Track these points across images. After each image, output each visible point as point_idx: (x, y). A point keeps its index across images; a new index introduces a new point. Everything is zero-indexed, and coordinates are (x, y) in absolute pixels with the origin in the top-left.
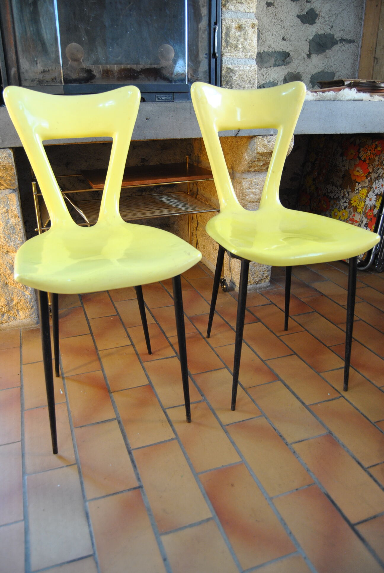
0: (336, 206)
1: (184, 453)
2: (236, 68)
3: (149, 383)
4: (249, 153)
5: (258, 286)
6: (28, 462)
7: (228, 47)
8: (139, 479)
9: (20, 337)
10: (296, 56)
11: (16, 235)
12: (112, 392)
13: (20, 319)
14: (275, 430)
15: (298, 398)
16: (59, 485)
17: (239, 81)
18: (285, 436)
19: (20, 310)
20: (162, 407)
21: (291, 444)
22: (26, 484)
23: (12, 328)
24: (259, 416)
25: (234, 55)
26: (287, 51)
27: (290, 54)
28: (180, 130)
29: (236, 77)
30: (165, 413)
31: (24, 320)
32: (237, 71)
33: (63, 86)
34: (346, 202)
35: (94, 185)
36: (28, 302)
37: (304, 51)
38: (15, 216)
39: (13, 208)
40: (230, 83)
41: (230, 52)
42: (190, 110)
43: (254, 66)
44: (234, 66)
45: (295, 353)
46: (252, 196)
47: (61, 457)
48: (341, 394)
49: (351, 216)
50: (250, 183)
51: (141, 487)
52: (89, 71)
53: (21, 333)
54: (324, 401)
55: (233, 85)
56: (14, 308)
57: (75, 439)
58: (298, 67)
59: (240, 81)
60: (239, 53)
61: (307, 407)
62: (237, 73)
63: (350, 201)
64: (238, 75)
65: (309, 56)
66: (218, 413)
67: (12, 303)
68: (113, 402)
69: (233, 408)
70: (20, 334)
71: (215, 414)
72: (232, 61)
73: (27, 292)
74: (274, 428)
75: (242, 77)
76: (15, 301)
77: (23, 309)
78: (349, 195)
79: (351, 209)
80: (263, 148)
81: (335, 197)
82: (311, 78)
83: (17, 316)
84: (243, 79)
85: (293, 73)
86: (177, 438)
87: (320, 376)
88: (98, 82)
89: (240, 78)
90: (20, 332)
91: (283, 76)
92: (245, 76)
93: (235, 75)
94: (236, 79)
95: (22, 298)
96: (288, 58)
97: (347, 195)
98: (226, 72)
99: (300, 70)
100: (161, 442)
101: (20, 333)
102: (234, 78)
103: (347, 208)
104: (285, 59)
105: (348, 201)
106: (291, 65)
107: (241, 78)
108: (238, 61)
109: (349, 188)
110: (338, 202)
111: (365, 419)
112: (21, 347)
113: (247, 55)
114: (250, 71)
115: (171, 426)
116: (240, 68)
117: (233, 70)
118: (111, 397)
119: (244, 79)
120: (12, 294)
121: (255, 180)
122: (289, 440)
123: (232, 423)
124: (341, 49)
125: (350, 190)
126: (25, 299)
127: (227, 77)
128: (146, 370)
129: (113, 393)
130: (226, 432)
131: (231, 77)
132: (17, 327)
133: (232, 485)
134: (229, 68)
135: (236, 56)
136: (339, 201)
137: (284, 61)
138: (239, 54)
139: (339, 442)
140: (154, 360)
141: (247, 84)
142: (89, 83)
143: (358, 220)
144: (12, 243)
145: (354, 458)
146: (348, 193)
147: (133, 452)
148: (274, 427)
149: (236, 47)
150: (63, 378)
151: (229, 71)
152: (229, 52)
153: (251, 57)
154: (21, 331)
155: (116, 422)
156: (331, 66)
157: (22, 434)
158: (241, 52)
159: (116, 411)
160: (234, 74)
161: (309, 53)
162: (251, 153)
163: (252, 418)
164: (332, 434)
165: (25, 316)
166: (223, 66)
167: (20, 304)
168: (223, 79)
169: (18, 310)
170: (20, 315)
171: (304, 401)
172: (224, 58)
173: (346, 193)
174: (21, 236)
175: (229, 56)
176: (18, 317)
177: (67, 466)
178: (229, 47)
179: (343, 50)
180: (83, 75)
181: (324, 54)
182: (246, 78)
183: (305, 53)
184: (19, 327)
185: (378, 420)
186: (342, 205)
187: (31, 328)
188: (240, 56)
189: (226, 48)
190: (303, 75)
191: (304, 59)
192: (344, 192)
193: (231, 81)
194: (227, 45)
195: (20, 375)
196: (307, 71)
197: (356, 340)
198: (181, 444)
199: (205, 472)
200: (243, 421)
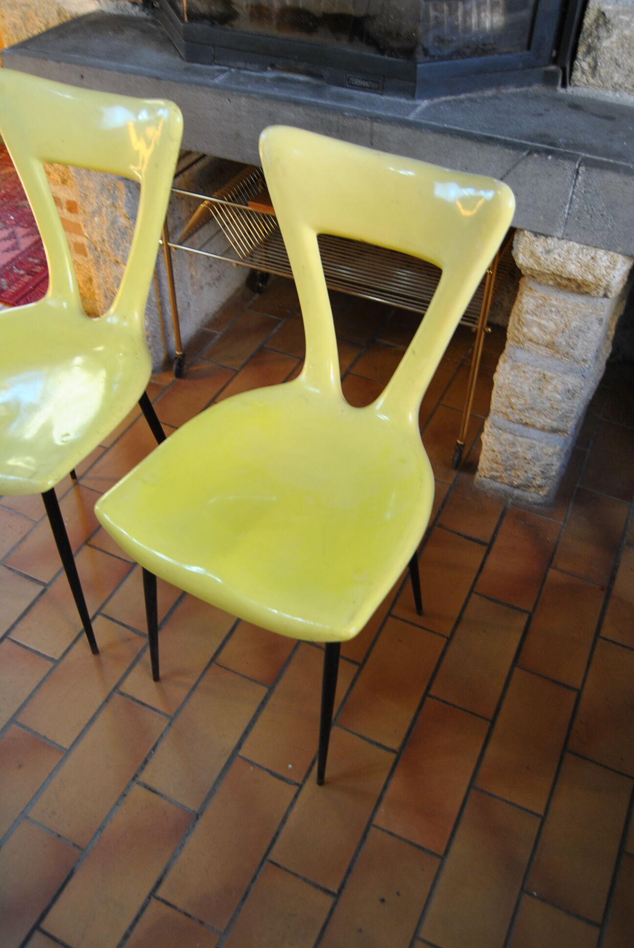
1: (38, 687)
2: (621, 17)
5: (517, 492)
12: (88, 543)
14: (154, 749)
15: (246, 733)
18: (147, 767)
20: (103, 608)
21: (139, 783)
24: (166, 715)
29: (612, 43)
32: (616, 27)
35: (250, 202)
40: (593, 54)
44: (621, 8)
45: (362, 665)
46: (535, 330)
48: (304, 781)
50: (540, 302)
54: (267, 770)
55: (600, 60)
59: (623, 52)
61: (233, 757)
62: (616, 32)
64: (620, 38)
66: (137, 668)
69: (156, 677)
71: (132, 667)
74: (156, 745)
75: (629, 44)
86: (57, 662)
88: (245, 26)
89: (622, 46)
93: (610, 37)
94: (608, 47)
98: (594, 21)
100: (39, 653)
102: (605, 43)
107: (627, 45)
111: (268, 843)
115: (75, 641)
117: (609, 21)
118: (77, 551)
121: (554, 302)
122: (144, 777)
123: (129, 696)
127: (590, 35)
129: (85, 547)
130: (107, 701)
131: (599, 38)
133: (20, 766)
134: (603, 14)
139: (187, 835)
142: (226, 27)
145: (165, 871)
147: (5, 642)
148: (159, 743)
151: (600, 22)
155: (40, 589)
160: (608, 31)
163: (155, 710)
164: (197, 818)
166: (591, 4)
168: (583, 38)
171: (246, 745)
180: (217, 9)
185: (280, 863)
193: (596, 49)
197: (493, 722)
198: (50, 672)
199: (23, 727)
200: (143, 704)
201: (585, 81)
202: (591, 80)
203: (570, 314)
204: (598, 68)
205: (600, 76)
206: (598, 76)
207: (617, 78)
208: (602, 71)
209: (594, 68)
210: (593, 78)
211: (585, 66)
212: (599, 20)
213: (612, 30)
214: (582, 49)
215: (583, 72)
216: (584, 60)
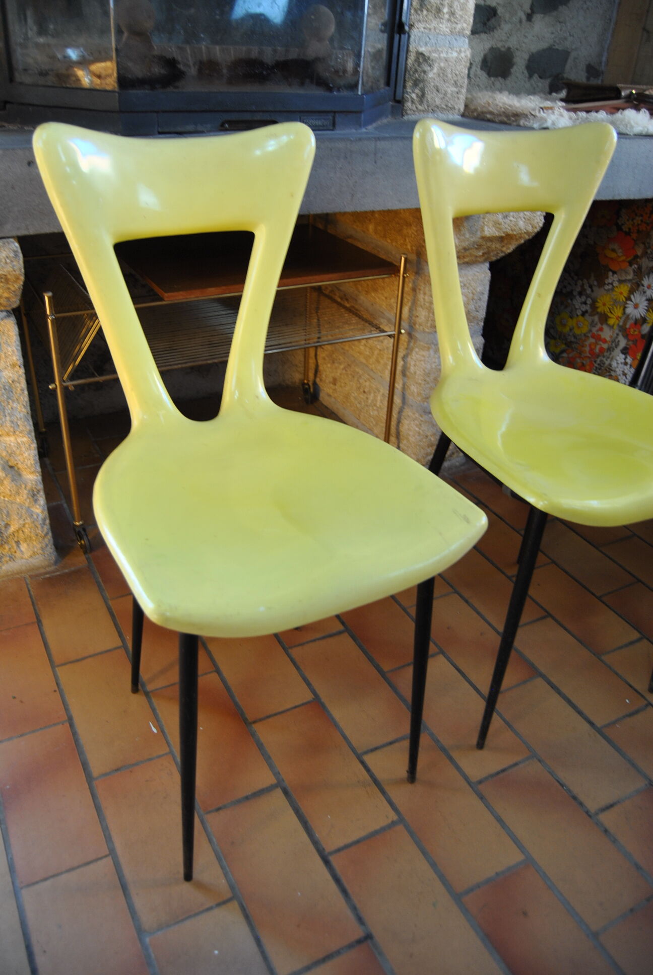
0: (566, 307)
2: (433, 54)
3: (313, 697)
4: (464, 235)
6: (139, 903)
7: (422, 11)
8: (360, 920)
9: (31, 597)
10: (507, 16)
11: (13, 401)
12: (250, 721)
13: (22, 558)
14: (562, 785)
15: (580, 713)
16: (216, 952)
17: (439, 82)
18: (582, 797)
19: (21, 542)
20: (353, 750)
21: (597, 814)
22: (153, 955)
23: (8, 576)
24: (527, 758)
25: (432, 26)
26: (494, 4)
27: (499, 12)
28: (353, 195)
29: (434, 74)
30: (363, 763)
31: (30, 560)
32: (436, 62)
33: (117, 94)
35: (166, 295)
36: (39, 527)
37: (521, 7)
38: (13, 366)
39: (10, 349)
40: (421, 85)
41: (426, 21)
42: (375, 154)
43: (465, 52)
44: (431, 49)
45: (549, 615)
47: (200, 886)
48: (646, 699)
51: (369, 937)
52: (171, 63)
53: (30, 588)
54: (624, 717)
55: (426, 89)
56: (10, 540)
57: (214, 840)
58: (508, 38)
59: (440, 80)
60: (441, 23)
61: (599, 731)
62: (436, 65)
64: (438, 70)
65: (529, 17)
66: (455, 755)
67: (6, 531)
68: (260, 746)
69: (480, 745)
70: (29, 591)
71: (451, 759)
72: (428, 39)
73: (36, 508)
74: (559, 782)
75: (443, 74)
76: (12, 526)
77: (28, 539)
78: (592, 291)
80: (494, 229)
81: (564, 291)
82: (529, 60)
83: (15, 552)
84: (445, 78)
85: (498, 49)
86: (401, 820)
87: (602, 661)
88: (191, 86)
89: (439, 75)
90: (27, 584)
91: (482, 55)
92: (449, 71)
93: (433, 70)
94: (433, 78)
95: (27, 521)
96: (493, 20)
98: (415, 61)
99: (512, 43)
100: (376, 832)
101: (28, 588)
102: (431, 75)
103: (587, 315)
104: (488, 20)
106: (497, 34)
107: (441, 75)
108: (437, 40)
109: (593, 278)
110: (569, 301)
112: (39, 622)
113: (455, 28)
114: (458, 60)
115: (383, 792)
116: (440, 54)
117: (428, 57)
118: (253, 735)
119: (447, 76)
120: (8, 515)
122: (592, 807)
123: (486, 778)
124: (585, 6)
125: (595, 283)
126: (33, 522)
127: (416, 71)
128: (301, 667)
129: (253, 726)
130: (482, 798)
131: (425, 72)
132: (18, 573)
133: (525, 914)
134: (422, 54)
135: (435, 29)
136: (572, 300)
137: (485, 24)
138: (441, 25)
140: (308, 642)
141: (450, 86)
142: (171, 89)
144: (8, 418)
147: (332, 859)
148: (557, 778)
149: (439, 10)
150: (147, 694)
151: (421, 60)
152: (423, 21)
153: (461, 33)
154: (28, 581)
155: (279, 792)
156: (566, 39)
157: (108, 838)
158: (444, 22)
159: (271, 767)
160: (430, 66)
161: (529, 11)
162: (467, 236)
163: (516, 764)
165: (32, 552)
166: (411, 48)
167: (23, 531)
168: (410, 75)
169: (18, 543)
170: (23, 549)
171: (592, 718)
172: (415, 33)
173: (586, 287)
174: (25, 404)
175: (422, 29)
176: (18, 554)
177: (219, 905)
178: (424, 10)
179: (588, 9)
180: (158, 70)
181: (555, 13)
182: (450, 76)
183: (524, 12)
184: (21, 573)
186: (577, 307)
187: (46, 573)
188: (441, 29)
189: (419, 12)
190: (518, 53)
191: (521, 22)
192: (583, 284)
193: (423, 81)
194: (421, 5)
195: (58, 693)
196: (524, 45)
197: (639, 581)
198: (412, 834)
199: (471, 890)
200: (503, 771)
201: (414, 108)
202: (420, 107)
203: (473, 284)
204: (426, 95)
205: (427, 101)
206: (425, 102)
207: (438, 102)
208: (429, 96)
209: (422, 97)
210: (421, 105)
211: (414, 96)
212: (419, 59)
213: (433, 64)
214: (409, 84)
215: (413, 102)
216: (413, 92)
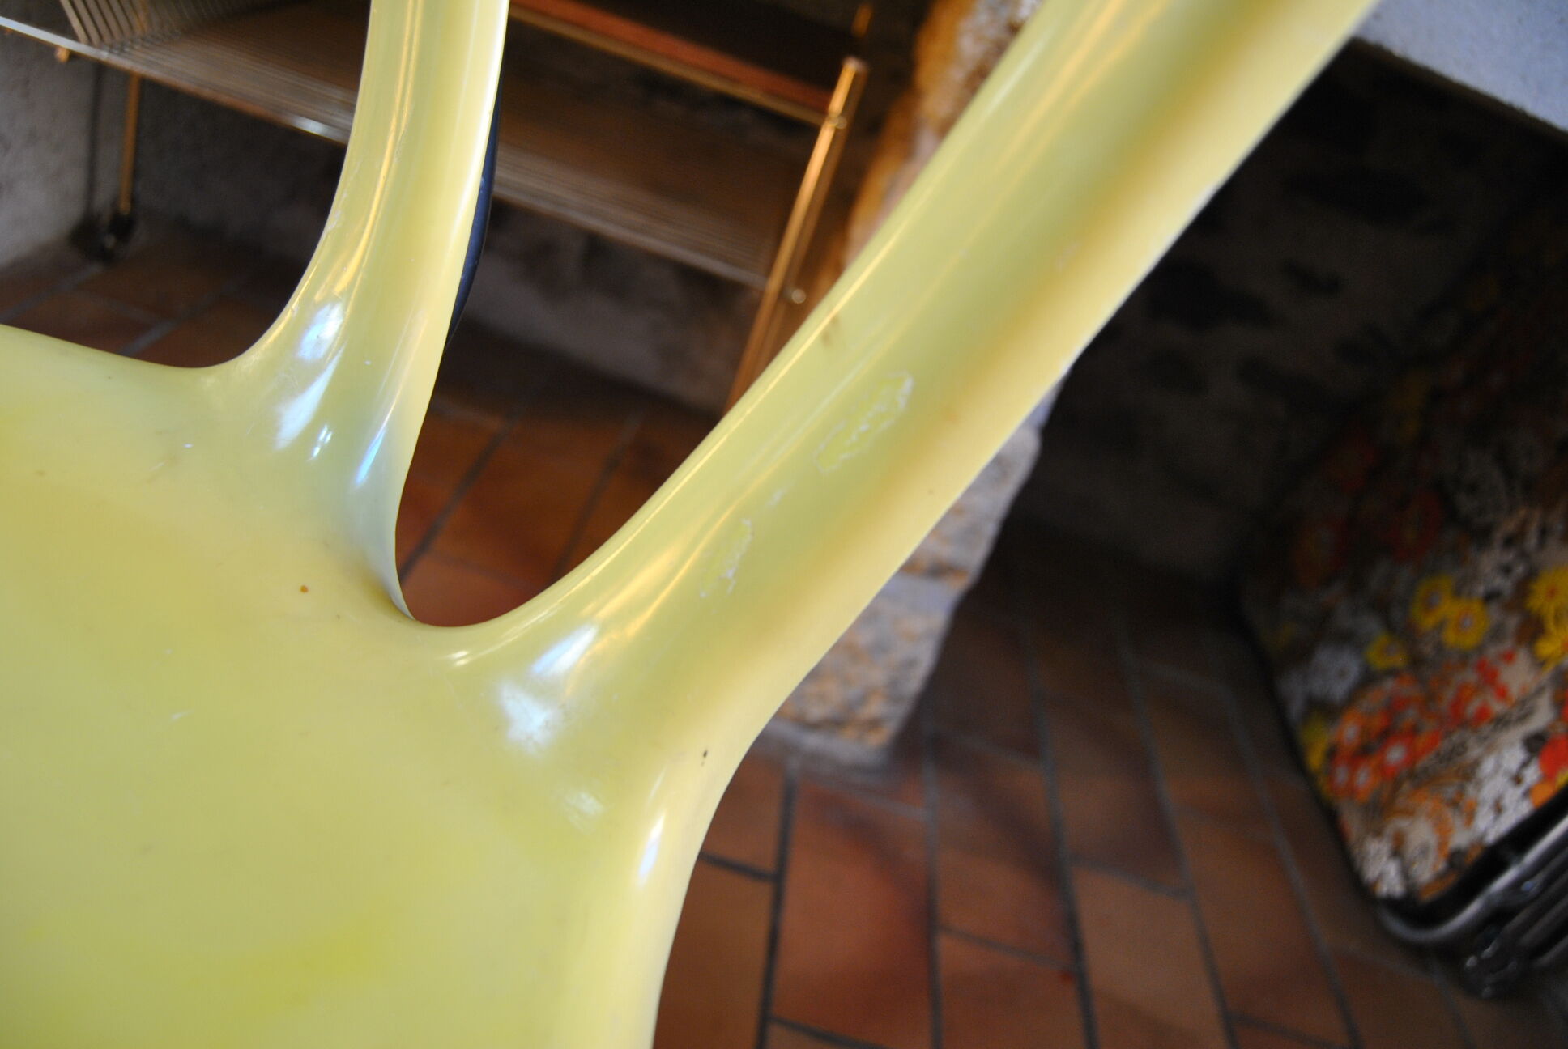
34: (1506, 570)
49: (1492, 652)
63: (1532, 575)
79: (1513, 622)
97: (1532, 541)
105: (1520, 570)
143: (1515, 690)
146: (1544, 532)
